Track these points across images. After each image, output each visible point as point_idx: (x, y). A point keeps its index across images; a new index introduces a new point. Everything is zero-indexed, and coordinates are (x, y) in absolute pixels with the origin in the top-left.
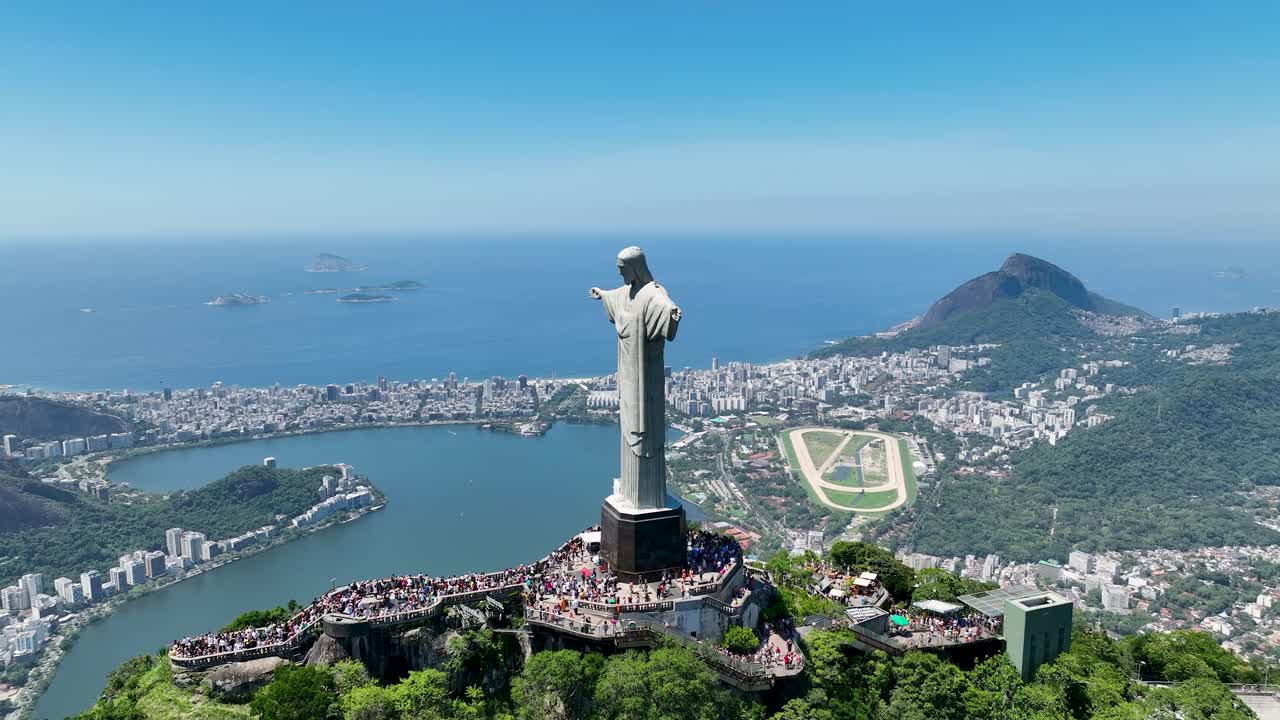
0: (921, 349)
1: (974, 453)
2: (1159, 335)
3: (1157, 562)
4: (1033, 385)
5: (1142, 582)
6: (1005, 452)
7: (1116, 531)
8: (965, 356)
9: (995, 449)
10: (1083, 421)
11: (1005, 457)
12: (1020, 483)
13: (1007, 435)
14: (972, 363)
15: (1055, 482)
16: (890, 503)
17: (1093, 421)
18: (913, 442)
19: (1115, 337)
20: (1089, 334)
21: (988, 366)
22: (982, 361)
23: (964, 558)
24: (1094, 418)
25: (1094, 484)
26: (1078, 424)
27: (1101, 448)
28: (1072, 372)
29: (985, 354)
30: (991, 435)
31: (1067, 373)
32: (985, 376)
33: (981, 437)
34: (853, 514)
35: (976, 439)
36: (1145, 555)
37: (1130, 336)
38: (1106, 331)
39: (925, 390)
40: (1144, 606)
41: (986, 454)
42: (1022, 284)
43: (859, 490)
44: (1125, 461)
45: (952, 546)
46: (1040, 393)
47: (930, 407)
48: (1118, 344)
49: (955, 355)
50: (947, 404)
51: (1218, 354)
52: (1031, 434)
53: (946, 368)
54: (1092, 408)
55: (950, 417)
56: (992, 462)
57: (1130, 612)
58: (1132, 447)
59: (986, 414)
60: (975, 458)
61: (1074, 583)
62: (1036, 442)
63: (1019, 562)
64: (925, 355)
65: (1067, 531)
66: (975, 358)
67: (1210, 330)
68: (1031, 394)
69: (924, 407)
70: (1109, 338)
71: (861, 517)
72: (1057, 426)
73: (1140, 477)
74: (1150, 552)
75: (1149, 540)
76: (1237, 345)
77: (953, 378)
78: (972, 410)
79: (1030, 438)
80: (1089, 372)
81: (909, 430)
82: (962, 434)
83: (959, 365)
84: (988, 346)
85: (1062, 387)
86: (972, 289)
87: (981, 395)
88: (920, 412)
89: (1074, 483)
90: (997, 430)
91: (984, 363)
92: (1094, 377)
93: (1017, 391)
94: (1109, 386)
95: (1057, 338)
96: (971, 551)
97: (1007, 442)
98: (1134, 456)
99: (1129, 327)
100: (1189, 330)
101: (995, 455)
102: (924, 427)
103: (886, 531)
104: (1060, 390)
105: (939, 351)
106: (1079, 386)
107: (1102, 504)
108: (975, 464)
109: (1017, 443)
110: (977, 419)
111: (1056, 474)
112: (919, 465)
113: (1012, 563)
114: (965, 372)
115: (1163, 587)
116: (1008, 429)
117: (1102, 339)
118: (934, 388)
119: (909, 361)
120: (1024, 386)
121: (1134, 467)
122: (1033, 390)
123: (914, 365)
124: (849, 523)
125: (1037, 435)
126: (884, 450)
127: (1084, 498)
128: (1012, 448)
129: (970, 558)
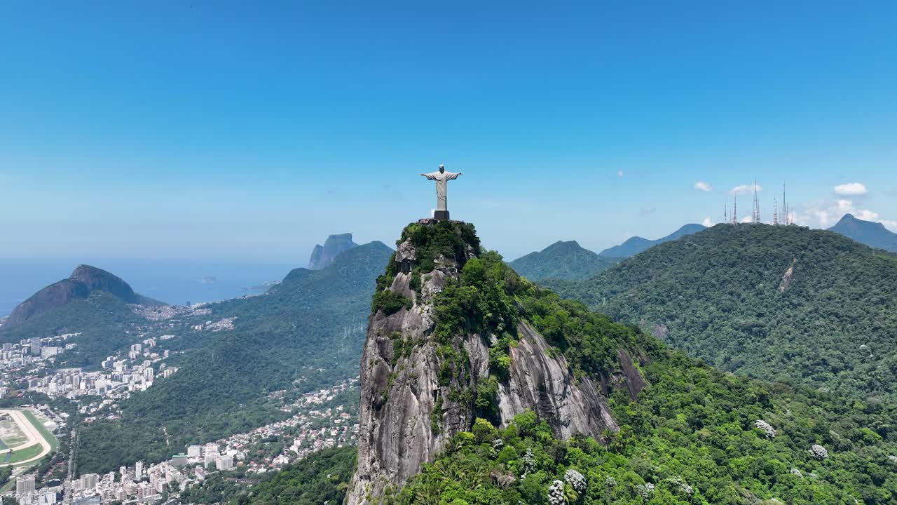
0: (13, 343)
1: (92, 407)
2: (187, 317)
3: (236, 441)
4: (114, 358)
5: (234, 452)
6: (113, 403)
7: (207, 431)
8: (54, 344)
9: (105, 402)
10: (160, 374)
11: (114, 406)
12: (135, 418)
13: (110, 392)
14: (60, 348)
15: (159, 413)
16: (38, 453)
17: (167, 373)
18: (36, 410)
19: (159, 321)
20: (142, 321)
21: (75, 349)
22: (69, 346)
23: (118, 470)
24: (168, 370)
25: (183, 408)
26: (157, 377)
27: (184, 385)
28: (139, 346)
29: (70, 341)
30: (98, 394)
31: (135, 348)
32: (75, 356)
33: (90, 397)
34: (11, 467)
35: (87, 399)
36: (229, 440)
37: (169, 319)
38: (152, 317)
39: (29, 372)
40: (241, 463)
41: (100, 407)
42: (89, 287)
43: (8, 450)
44: (199, 391)
45: (106, 465)
46: (121, 362)
47: (39, 384)
48: (163, 326)
49: (44, 344)
50: (54, 379)
51: (226, 323)
52: (127, 389)
53: (39, 355)
54: (163, 365)
55: (59, 388)
56: (106, 410)
57: (236, 468)
58: (202, 381)
59: (88, 381)
60: (93, 410)
61: (197, 464)
62: (131, 393)
63: (156, 463)
64: (17, 348)
65: (178, 438)
66: (63, 344)
67: (218, 310)
68: (115, 364)
69: (34, 384)
70: (155, 322)
71: (18, 468)
72: (143, 380)
73: (209, 399)
74: (231, 438)
75: (228, 431)
76: (235, 318)
77: (47, 361)
78: (76, 380)
79: (127, 392)
80: (149, 345)
81: (28, 402)
82: (74, 398)
83: (50, 352)
84: (71, 335)
85: (134, 357)
86: (50, 293)
87: (79, 369)
88: (31, 389)
89: (171, 411)
90: (102, 390)
91: (71, 348)
92: (154, 348)
93: (103, 364)
94: (166, 352)
95: (120, 325)
96: (122, 465)
97: (111, 396)
98: (204, 387)
99: (168, 313)
100: (205, 312)
101: (107, 405)
102: (39, 399)
103: (47, 471)
104: (133, 359)
105: (28, 343)
106: (146, 355)
107: (193, 418)
108: (95, 414)
109: (119, 396)
110: (83, 385)
111: (158, 407)
112: (49, 424)
113: (152, 465)
114: (57, 356)
115: (246, 451)
116: (109, 388)
117: (150, 323)
118: (37, 370)
119: (5, 353)
120: (109, 359)
121: (205, 393)
122: (116, 361)
123: (10, 356)
124: (11, 474)
125: (130, 389)
126: (12, 420)
127: (180, 418)
128: (117, 400)
129: (123, 468)
